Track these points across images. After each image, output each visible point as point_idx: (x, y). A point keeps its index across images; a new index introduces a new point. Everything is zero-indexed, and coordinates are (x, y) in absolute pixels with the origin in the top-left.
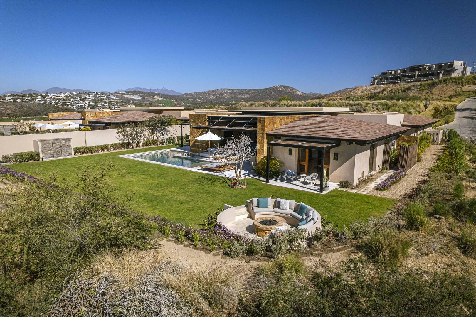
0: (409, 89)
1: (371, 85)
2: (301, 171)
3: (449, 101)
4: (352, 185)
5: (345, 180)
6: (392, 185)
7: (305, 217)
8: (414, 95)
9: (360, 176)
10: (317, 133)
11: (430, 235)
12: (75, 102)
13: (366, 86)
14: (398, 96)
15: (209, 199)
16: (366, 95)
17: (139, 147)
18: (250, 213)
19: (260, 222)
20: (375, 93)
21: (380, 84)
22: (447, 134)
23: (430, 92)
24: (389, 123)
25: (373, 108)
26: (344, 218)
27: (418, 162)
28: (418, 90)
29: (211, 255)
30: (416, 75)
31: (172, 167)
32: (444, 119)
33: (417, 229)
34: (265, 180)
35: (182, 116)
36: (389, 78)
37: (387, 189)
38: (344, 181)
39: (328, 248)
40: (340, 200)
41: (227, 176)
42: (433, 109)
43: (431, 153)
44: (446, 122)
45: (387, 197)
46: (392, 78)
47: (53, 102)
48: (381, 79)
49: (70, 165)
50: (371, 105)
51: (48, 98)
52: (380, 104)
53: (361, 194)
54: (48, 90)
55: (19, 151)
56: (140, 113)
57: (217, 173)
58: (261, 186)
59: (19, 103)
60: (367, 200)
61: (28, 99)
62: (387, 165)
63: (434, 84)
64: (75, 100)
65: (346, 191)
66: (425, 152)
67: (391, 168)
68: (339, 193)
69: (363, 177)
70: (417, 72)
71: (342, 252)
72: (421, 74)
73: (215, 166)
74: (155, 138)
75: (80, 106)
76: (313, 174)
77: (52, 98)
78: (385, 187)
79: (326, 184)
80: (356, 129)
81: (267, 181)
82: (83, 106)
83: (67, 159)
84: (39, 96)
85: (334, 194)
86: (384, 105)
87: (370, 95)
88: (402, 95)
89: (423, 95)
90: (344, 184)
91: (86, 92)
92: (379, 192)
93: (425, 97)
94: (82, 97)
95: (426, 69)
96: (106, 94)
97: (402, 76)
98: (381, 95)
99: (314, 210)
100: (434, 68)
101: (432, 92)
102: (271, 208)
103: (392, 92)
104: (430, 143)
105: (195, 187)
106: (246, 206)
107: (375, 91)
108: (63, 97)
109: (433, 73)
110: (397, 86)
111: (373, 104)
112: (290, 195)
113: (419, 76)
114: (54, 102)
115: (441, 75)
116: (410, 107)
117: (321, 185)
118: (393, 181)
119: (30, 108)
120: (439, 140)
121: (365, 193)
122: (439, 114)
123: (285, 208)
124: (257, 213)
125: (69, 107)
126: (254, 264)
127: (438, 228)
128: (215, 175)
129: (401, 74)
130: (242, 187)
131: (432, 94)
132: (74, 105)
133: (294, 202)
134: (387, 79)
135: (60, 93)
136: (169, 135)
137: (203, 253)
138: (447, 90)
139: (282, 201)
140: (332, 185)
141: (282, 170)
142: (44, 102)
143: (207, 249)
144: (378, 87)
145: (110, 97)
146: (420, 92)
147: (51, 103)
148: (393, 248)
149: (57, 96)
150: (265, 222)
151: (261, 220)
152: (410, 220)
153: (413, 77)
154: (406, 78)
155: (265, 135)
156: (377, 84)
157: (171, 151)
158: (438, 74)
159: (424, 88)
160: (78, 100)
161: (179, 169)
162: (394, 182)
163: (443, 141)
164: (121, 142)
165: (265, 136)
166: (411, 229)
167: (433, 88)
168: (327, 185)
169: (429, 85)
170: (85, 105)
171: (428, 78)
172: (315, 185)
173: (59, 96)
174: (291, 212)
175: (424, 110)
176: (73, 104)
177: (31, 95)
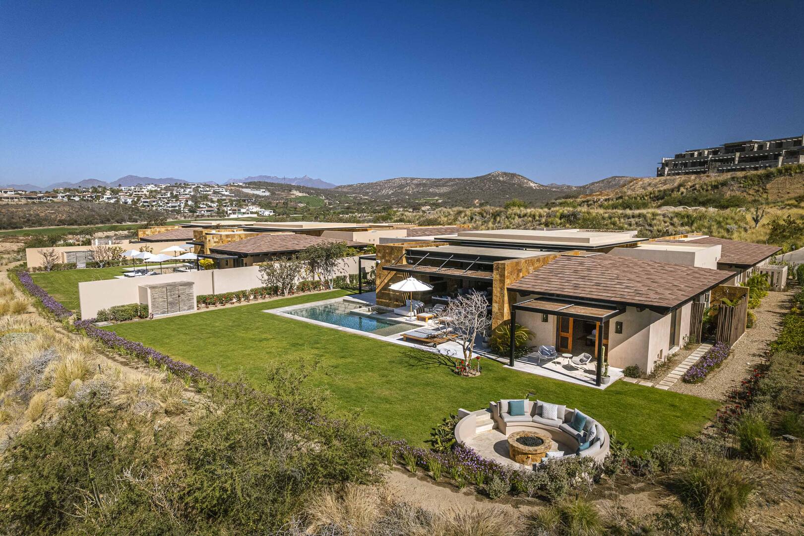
0: (724, 184)
1: (659, 175)
2: (561, 347)
3: (796, 206)
4: (645, 373)
5: (634, 366)
6: (709, 373)
7: (582, 433)
8: (733, 194)
9: (656, 359)
10: (589, 290)
11: (779, 469)
12: (164, 200)
13: (649, 177)
14: (707, 196)
15: (430, 396)
16: (651, 193)
17: (293, 293)
18: (495, 421)
19: (518, 440)
20: (665, 191)
21: (674, 174)
22: (795, 271)
23: (763, 189)
24: (698, 263)
25: (665, 222)
26: (640, 433)
27: (748, 327)
28: (740, 187)
29: (460, 494)
30: (737, 159)
31: (355, 334)
32: (789, 241)
33: (757, 459)
34: (507, 361)
35: (354, 240)
36: (688, 164)
37: (702, 382)
38: (632, 367)
39: (624, 487)
40: (629, 400)
41: (445, 353)
42: (768, 224)
43: (770, 309)
44: (793, 247)
45: (703, 396)
46: (694, 164)
47: (129, 201)
48: (676, 165)
49: (197, 328)
50: (661, 218)
51: (122, 194)
52: (677, 215)
53: (660, 390)
54: (120, 180)
55: (118, 303)
56: (289, 235)
57: (428, 346)
58: (504, 374)
59: (78, 203)
60: (671, 399)
61: (91, 197)
62: (698, 336)
63: (768, 177)
64: (163, 198)
65: (637, 385)
66: (759, 307)
67: (704, 340)
68: (626, 388)
69: (661, 358)
70: (738, 154)
71: (646, 493)
72: (745, 157)
73: (425, 336)
74: (317, 278)
75: (172, 207)
76: (583, 354)
77: (128, 194)
78: (697, 377)
79: (606, 373)
80: (648, 282)
81: (511, 364)
82: (176, 207)
83: (187, 316)
84: (108, 191)
85: (618, 388)
86: (684, 216)
87: (657, 194)
88: (712, 194)
89: (750, 194)
90: (631, 372)
91: (180, 184)
92: (689, 386)
93: (753, 198)
94: (175, 193)
95: (754, 148)
96: (213, 187)
97: (711, 160)
98: (675, 194)
99: (597, 423)
100: (768, 146)
101: (765, 189)
102: (527, 417)
103: (695, 189)
104: (767, 289)
105: (402, 374)
106: (489, 410)
107: (665, 187)
108: (145, 192)
109: (767, 156)
110: (704, 178)
111: (664, 216)
112: (551, 390)
113: (741, 160)
114: (131, 200)
115: (781, 159)
116: (729, 221)
117: (598, 373)
118: (709, 366)
119: (94, 211)
120: (782, 284)
121: (666, 388)
122: (780, 233)
123: (550, 417)
124: (508, 424)
125: (154, 208)
126: (525, 509)
127: (791, 458)
128: (423, 351)
129: (710, 156)
130: (475, 375)
131: (767, 193)
132: (161, 206)
133: (564, 408)
134: (685, 165)
135: (140, 186)
136: (337, 272)
137: (448, 491)
138: (793, 187)
139: (546, 405)
140: (614, 373)
141: (531, 343)
142: (116, 201)
143: (451, 484)
144: (671, 180)
145: (218, 193)
146: (744, 189)
147: (126, 203)
148: (725, 493)
149: (135, 192)
150: (525, 440)
151: (518, 437)
152: (746, 443)
153: (731, 163)
154: (720, 164)
155: (506, 289)
156: (668, 175)
157: (344, 301)
158: (776, 157)
159: (751, 183)
160: (169, 198)
161: (368, 339)
162: (711, 369)
163: (789, 285)
164: (265, 285)
165: (506, 292)
166: (749, 459)
167: (767, 183)
168: (608, 374)
169: (760, 177)
170: (179, 206)
171: (758, 164)
172: (586, 371)
173: (139, 192)
174: (560, 423)
175: (754, 226)
176: (161, 204)
177: (95, 190)
